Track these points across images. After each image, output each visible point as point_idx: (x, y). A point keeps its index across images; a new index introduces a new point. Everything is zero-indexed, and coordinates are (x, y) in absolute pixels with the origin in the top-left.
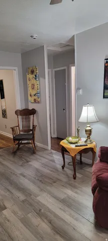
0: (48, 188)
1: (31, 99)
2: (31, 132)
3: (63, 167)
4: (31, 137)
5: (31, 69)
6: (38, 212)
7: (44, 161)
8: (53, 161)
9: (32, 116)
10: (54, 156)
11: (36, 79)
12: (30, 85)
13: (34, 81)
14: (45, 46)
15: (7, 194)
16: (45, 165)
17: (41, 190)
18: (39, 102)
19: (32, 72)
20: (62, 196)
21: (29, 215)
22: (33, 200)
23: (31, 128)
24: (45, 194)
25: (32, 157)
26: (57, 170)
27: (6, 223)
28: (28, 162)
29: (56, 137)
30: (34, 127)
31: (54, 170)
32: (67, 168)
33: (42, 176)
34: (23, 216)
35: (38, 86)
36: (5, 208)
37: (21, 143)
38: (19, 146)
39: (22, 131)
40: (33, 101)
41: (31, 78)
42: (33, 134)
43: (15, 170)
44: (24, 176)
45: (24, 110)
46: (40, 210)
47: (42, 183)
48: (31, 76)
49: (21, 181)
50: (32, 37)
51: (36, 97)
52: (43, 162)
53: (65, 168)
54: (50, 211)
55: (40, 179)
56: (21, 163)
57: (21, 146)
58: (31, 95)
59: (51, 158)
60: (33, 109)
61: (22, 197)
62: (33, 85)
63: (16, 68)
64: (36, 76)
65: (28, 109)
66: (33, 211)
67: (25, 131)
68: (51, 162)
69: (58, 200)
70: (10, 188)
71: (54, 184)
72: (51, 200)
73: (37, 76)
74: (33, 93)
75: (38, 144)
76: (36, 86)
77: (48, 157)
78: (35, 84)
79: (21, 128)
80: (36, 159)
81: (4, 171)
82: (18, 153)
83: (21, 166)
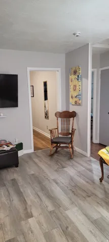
0: (80, 202)
1: (72, 101)
2: (70, 136)
3: (101, 180)
4: (70, 141)
5: (74, 69)
6: (64, 229)
7: (81, 168)
8: (91, 171)
9: (72, 119)
10: (92, 164)
11: (78, 80)
12: (72, 87)
13: (75, 82)
14: (90, 44)
15: (36, 200)
16: (80, 174)
17: (73, 203)
18: (79, 105)
19: (75, 72)
20: (95, 216)
21: (55, 231)
22: (61, 213)
23: (70, 132)
24: (75, 209)
25: (68, 162)
26: (93, 182)
27: (29, 234)
28: (63, 167)
29: (98, 143)
30: (73, 131)
31: (90, 182)
32: (106, 181)
33: (76, 186)
34: (47, 231)
35: (80, 87)
36: (32, 216)
37: (59, 147)
38: (57, 149)
39: (61, 134)
40: (74, 103)
41: (73, 79)
42: (71, 138)
43: (49, 174)
44: (57, 183)
45: (64, 112)
46: (67, 228)
47: (75, 194)
48: (73, 77)
49: (53, 188)
50: (74, 34)
51: (77, 99)
52: (79, 170)
53: (103, 181)
54: (78, 231)
55: (73, 190)
56: (56, 167)
57: (59, 149)
58: (72, 97)
59: (89, 167)
60: (74, 112)
61: (51, 208)
62: (75, 86)
63: (59, 69)
64: (78, 76)
65: (68, 112)
66: (59, 226)
67: (63, 134)
68: (88, 171)
69: (89, 219)
70: (40, 194)
71: (88, 199)
72: (82, 218)
73: (80, 76)
74: (75, 94)
75: (76, 149)
76: (78, 87)
77: (85, 165)
78: (77, 85)
79: (60, 131)
80: (73, 166)
81: (38, 174)
82: (55, 156)
83: (56, 171)
